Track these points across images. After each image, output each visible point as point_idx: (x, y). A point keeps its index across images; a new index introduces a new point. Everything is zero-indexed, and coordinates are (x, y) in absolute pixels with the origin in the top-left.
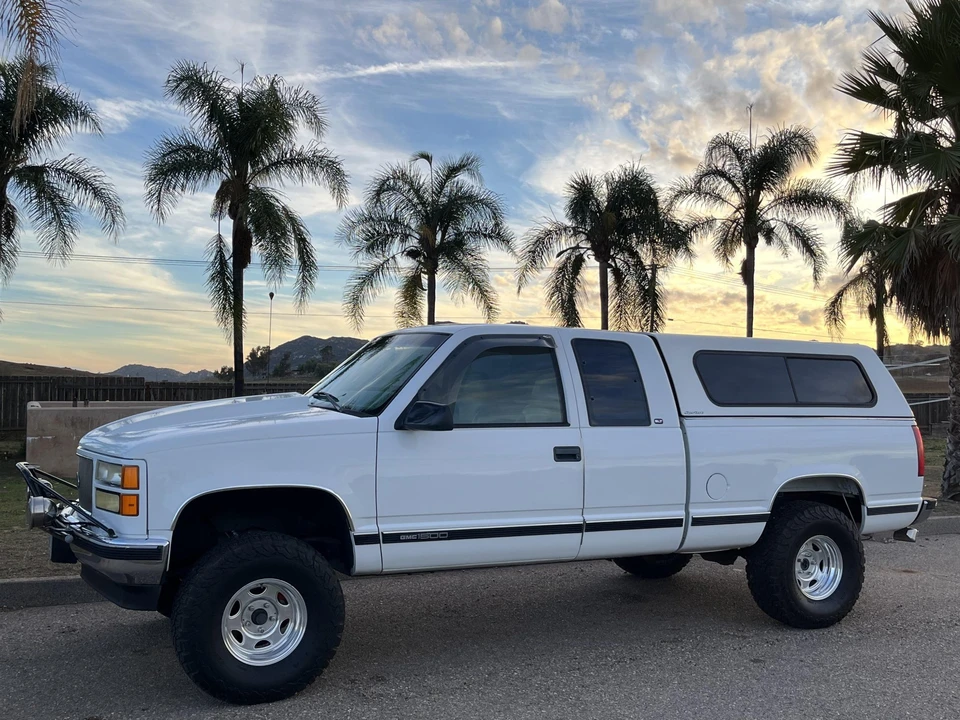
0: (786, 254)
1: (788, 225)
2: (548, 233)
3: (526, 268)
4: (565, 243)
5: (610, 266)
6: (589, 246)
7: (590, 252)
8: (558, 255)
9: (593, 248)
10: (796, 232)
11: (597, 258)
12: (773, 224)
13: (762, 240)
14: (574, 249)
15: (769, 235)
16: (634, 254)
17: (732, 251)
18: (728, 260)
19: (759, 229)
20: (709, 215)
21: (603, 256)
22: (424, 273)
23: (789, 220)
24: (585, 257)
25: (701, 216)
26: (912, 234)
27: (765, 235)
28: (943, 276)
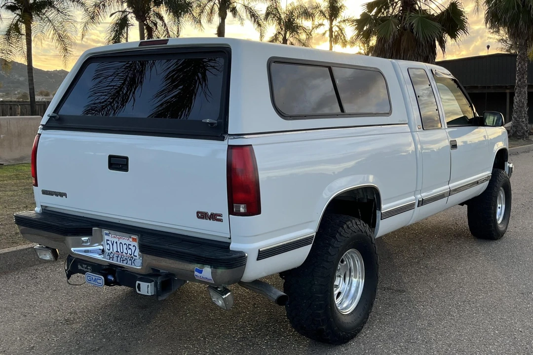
0: (242, 24)
1: (246, 7)
3: (87, 23)
4: (116, 8)
5: (145, 24)
6: (131, 11)
7: (133, 15)
8: (111, 15)
9: (134, 12)
10: (250, 12)
11: (138, 18)
12: (235, 4)
13: (229, 14)
14: (122, 12)
15: (234, 11)
16: (161, 18)
17: (210, 21)
19: (228, 7)
21: (141, 16)
22: (23, 22)
23: (246, 4)
24: (129, 16)
26: (392, 21)
27: (231, 11)
28: (404, 44)
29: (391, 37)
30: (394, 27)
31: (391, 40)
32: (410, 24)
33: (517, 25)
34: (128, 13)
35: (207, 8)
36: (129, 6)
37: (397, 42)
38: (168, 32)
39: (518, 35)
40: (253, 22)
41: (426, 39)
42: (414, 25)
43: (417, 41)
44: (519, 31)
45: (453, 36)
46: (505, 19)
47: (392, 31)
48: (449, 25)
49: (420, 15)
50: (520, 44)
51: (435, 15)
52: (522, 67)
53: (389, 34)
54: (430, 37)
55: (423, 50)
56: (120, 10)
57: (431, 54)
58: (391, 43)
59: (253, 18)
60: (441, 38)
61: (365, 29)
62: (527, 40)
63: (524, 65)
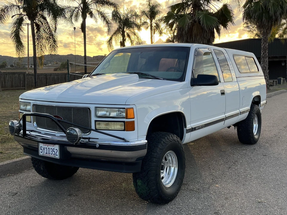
0: (96, 22)
1: (98, 11)
2: (6, 7)
4: (15, 12)
5: (35, 23)
6: (26, 14)
7: (27, 17)
8: (12, 17)
9: (27, 15)
10: (101, 14)
11: (30, 19)
12: (92, 10)
14: (19, 14)
15: (91, 14)
16: (45, 18)
17: (76, 20)
18: (72, 23)
19: (87, 12)
20: (68, 5)
21: (32, 17)
23: (98, 9)
24: (24, 17)
25: (65, 5)
26: (187, 17)
27: (89, 14)
28: (195, 31)
29: (187, 27)
30: (188, 20)
31: (187, 28)
32: (198, 18)
33: (262, 20)
34: (23, 15)
35: (75, 12)
36: (24, 11)
37: (191, 30)
38: (49, 27)
39: (262, 27)
40: (103, 21)
41: (208, 28)
42: (201, 19)
43: (203, 29)
44: (263, 24)
45: (225, 26)
46: (254, 17)
47: (187, 23)
48: (222, 19)
49: (204, 13)
50: (264, 32)
51: (214, 13)
52: (265, 46)
53: (185, 25)
54: (211, 27)
55: (206, 35)
56: (19, 13)
57: (212, 37)
58: (187, 31)
59: (103, 18)
60: (218, 27)
61: (170, 22)
62: (267, 30)
63: (266, 44)
